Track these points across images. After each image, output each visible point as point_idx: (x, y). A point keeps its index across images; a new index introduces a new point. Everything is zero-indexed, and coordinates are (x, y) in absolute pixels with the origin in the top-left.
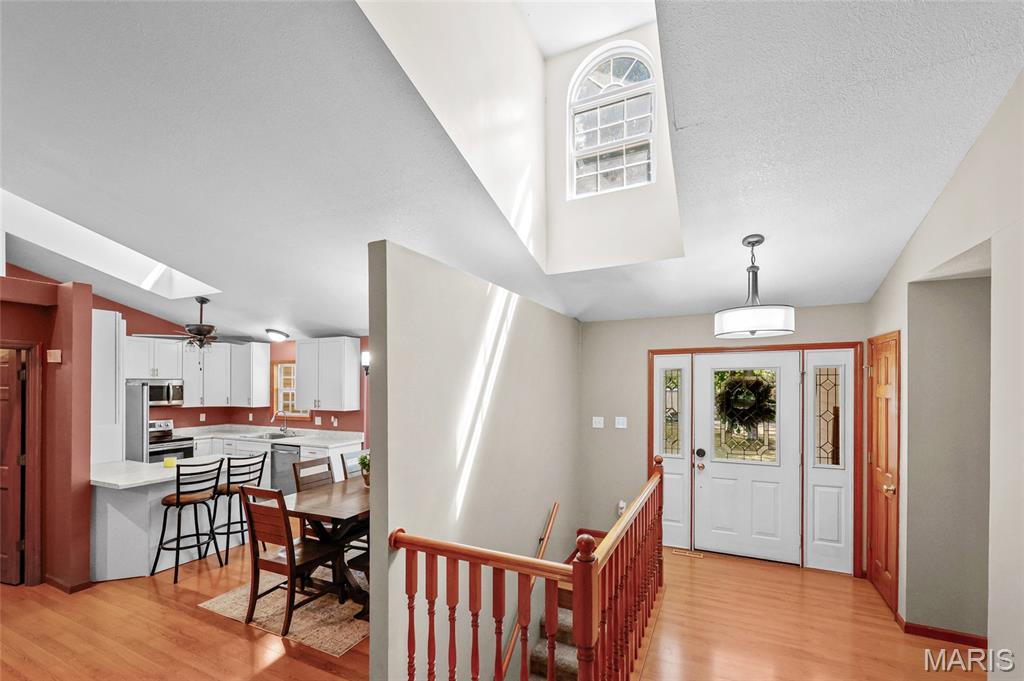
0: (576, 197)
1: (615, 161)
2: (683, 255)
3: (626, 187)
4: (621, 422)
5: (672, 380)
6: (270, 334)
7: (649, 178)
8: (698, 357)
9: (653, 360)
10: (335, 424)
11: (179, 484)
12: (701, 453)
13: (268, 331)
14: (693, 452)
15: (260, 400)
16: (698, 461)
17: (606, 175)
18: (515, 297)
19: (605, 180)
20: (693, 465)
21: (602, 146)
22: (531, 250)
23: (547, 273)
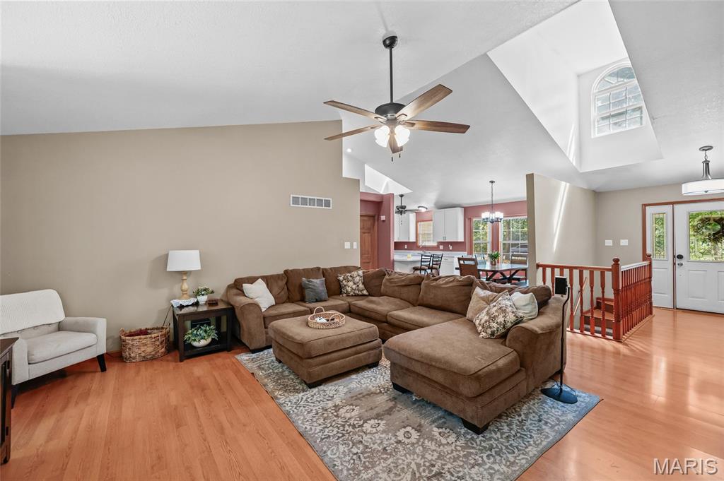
0: (597, 135)
1: (620, 117)
2: (662, 158)
3: (628, 129)
4: (624, 242)
5: (659, 221)
6: (420, 208)
7: (641, 124)
8: (677, 207)
9: (645, 209)
10: (451, 249)
11: (422, 262)
12: (680, 257)
13: (419, 207)
14: (674, 257)
15: (412, 239)
16: (678, 261)
17: (615, 124)
18: (568, 184)
19: (614, 127)
20: (674, 264)
21: (614, 110)
22: (574, 164)
23: (581, 172)
